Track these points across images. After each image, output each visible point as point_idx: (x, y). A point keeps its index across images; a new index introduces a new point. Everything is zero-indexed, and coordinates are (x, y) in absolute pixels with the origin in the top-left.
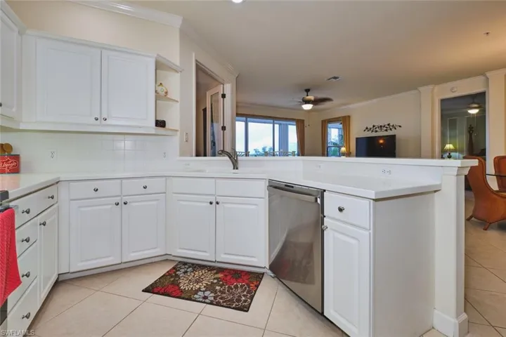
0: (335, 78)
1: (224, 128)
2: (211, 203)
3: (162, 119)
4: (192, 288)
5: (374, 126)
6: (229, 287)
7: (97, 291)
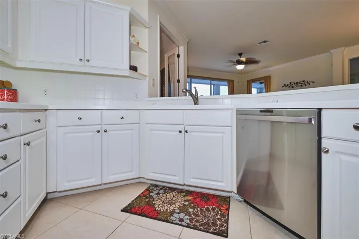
0: (265, 42)
1: (179, 81)
2: (181, 132)
3: (134, 65)
4: (166, 209)
5: (291, 83)
6: (201, 209)
7: (81, 209)
